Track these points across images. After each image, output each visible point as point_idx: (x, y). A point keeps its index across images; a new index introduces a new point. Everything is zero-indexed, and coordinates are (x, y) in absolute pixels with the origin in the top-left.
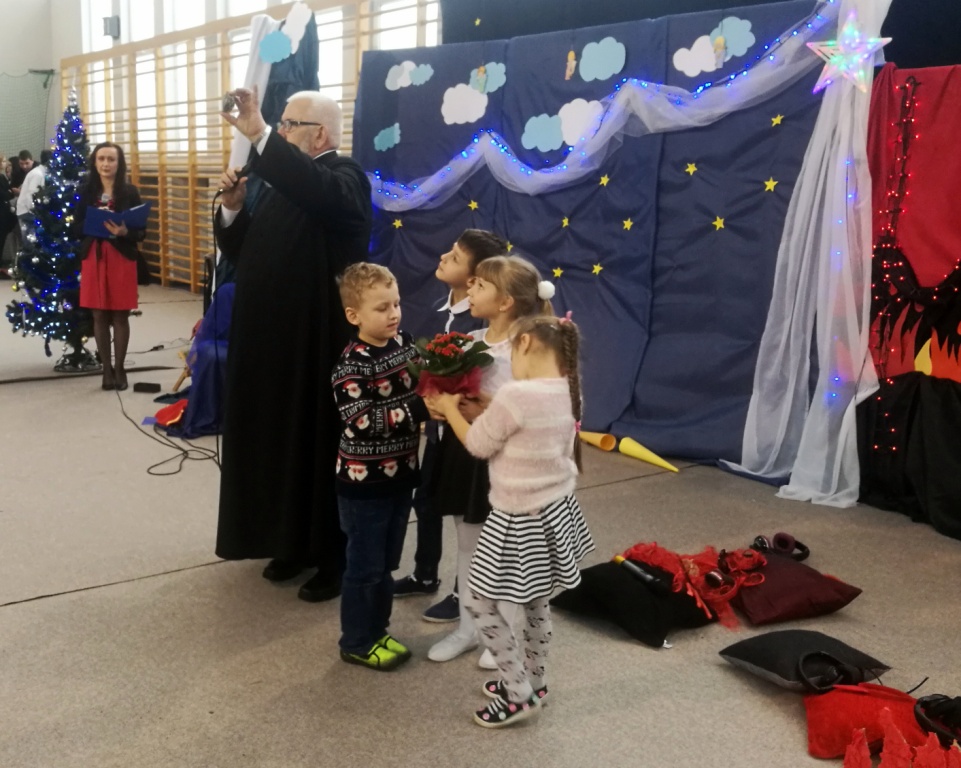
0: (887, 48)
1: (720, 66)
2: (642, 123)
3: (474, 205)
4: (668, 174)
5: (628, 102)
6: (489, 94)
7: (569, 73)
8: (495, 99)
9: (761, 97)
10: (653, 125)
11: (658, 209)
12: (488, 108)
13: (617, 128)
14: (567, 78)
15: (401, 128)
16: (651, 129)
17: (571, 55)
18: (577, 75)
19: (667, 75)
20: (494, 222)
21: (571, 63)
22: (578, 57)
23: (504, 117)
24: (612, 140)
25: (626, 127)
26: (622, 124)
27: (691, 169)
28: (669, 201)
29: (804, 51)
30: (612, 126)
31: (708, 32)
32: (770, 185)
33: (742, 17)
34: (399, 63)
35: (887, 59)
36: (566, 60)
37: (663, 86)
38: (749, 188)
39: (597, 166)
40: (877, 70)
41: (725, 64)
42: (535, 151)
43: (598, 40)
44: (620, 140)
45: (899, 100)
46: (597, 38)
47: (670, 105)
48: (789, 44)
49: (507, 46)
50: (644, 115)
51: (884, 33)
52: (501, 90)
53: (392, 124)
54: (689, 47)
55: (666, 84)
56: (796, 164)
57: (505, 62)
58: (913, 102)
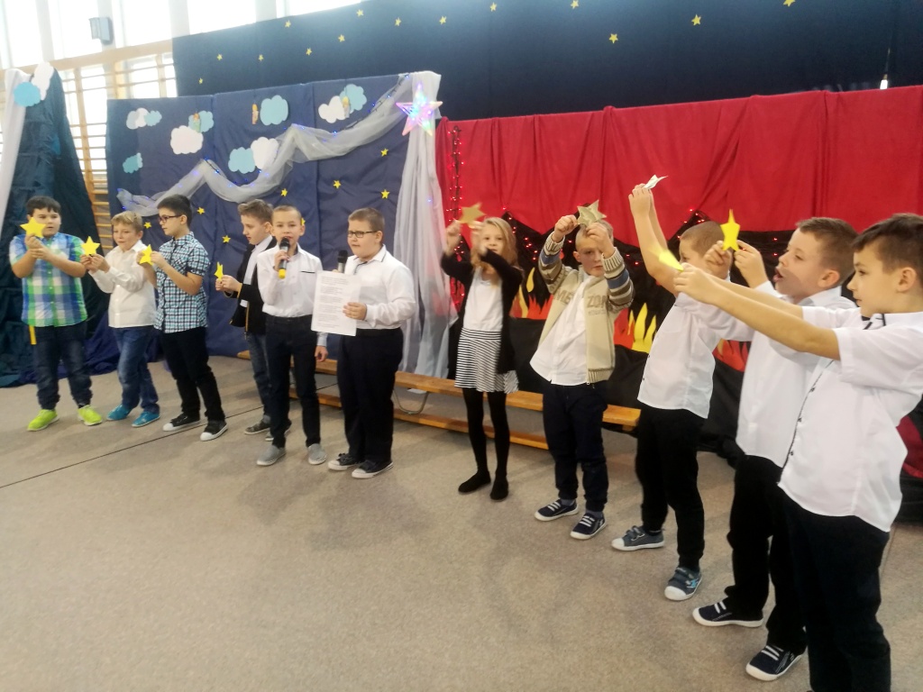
0: (441, 108)
1: (348, 116)
2: (303, 154)
3: (201, 211)
4: (323, 189)
5: (293, 140)
6: (203, 133)
7: (255, 119)
8: (208, 136)
9: (373, 137)
10: (311, 155)
11: (320, 212)
12: (204, 143)
13: (288, 157)
14: (254, 123)
15: (142, 156)
16: (310, 158)
17: (255, 107)
18: (259, 121)
19: (316, 122)
20: (216, 223)
21: (255, 113)
22: (259, 108)
23: (215, 149)
24: (286, 165)
25: (294, 156)
26: (292, 153)
27: (337, 184)
28: (325, 205)
29: (395, 108)
30: (285, 155)
31: (338, 94)
32: (385, 194)
33: (358, 85)
34: (135, 109)
35: (442, 114)
36: (251, 111)
37: (313, 129)
38: (374, 196)
39: (277, 183)
40: (437, 122)
41: (351, 115)
42: (238, 173)
43: (270, 97)
44: (291, 165)
45: (450, 140)
46: (270, 96)
47: (318, 142)
48: (386, 103)
49: (212, 100)
50: (304, 149)
51: (438, 99)
52: (211, 130)
53: (135, 154)
54: (328, 103)
55: (316, 127)
56: (399, 180)
57: (212, 111)
58: (458, 142)
